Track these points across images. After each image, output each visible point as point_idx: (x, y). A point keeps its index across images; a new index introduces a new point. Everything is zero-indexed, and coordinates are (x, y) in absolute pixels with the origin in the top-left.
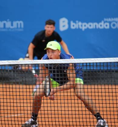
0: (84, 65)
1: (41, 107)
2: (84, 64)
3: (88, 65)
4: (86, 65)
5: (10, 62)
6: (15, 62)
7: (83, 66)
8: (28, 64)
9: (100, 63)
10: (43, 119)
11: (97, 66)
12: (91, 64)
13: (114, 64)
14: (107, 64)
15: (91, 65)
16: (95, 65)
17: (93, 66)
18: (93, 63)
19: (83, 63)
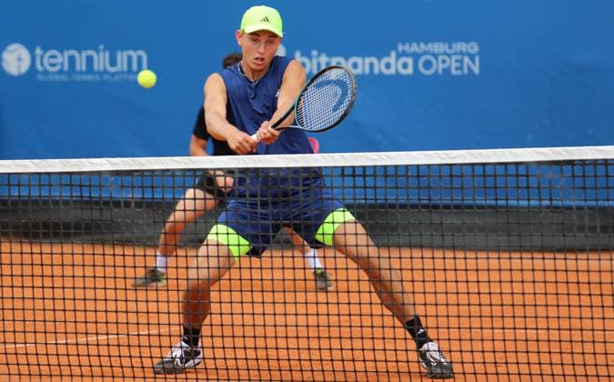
0: (346, 173)
1: (210, 302)
2: (345, 169)
3: (359, 172)
4: (351, 173)
5: (117, 164)
6: (131, 163)
7: (343, 175)
8: (173, 171)
9: (396, 167)
10: (218, 342)
11: (386, 176)
12: (367, 169)
13: (440, 170)
14: (418, 169)
15: (367, 173)
16: (379, 172)
17: (374, 176)
18: (375, 167)
19: (343, 168)
